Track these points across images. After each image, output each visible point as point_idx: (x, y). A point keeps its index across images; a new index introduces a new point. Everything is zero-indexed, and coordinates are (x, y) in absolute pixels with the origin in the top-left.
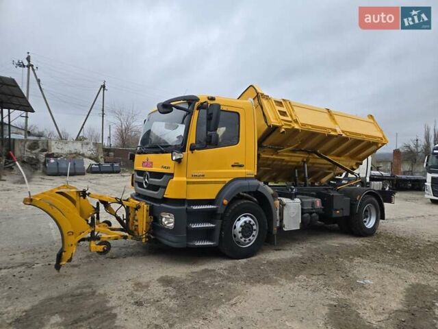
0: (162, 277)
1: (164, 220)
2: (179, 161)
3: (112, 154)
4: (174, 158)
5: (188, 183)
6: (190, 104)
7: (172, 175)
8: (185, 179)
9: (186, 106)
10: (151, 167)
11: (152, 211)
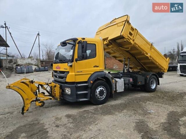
0: (67, 115)
1: (66, 91)
2: (71, 66)
3: (44, 63)
4: (69, 65)
5: (75, 75)
6: (74, 42)
7: (68, 72)
8: (74, 73)
9: (73, 43)
10: (60, 69)
11: (61, 87)
